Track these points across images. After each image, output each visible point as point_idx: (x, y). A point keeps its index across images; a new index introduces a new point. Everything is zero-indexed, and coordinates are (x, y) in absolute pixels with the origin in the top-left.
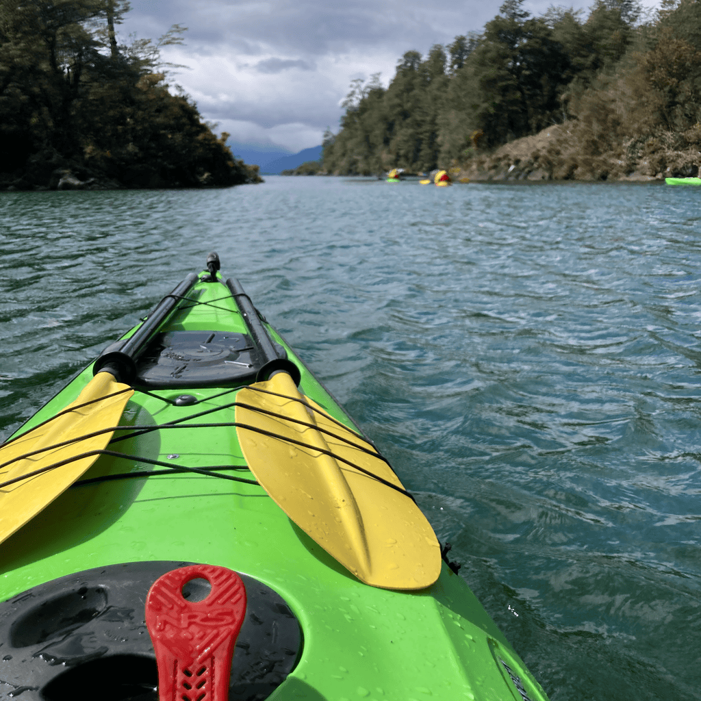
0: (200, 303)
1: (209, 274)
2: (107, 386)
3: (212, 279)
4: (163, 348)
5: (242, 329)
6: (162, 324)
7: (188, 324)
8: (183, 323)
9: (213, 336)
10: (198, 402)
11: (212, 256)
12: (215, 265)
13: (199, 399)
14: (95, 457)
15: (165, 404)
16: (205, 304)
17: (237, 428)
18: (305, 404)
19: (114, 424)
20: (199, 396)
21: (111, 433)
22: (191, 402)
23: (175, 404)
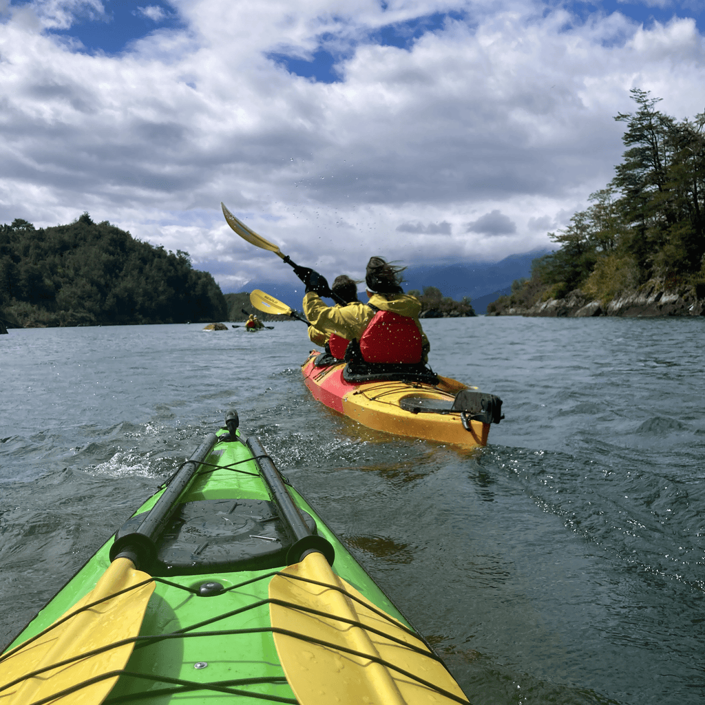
0: (220, 468)
1: (228, 432)
2: (124, 576)
3: (231, 438)
4: (183, 522)
5: (265, 496)
6: (182, 494)
7: (208, 491)
8: (204, 491)
9: (236, 505)
10: (225, 591)
11: (231, 414)
12: (233, 423)
13: (225, 587)
14: (114, 680)
15: (187, 594)
16: (225, 468)
17: (274, 635)
18: (343, 592)
19: (134, 633)
20: (226, 583)
21: (131, 646)
22: (217, 590)
23: (200, 594)
